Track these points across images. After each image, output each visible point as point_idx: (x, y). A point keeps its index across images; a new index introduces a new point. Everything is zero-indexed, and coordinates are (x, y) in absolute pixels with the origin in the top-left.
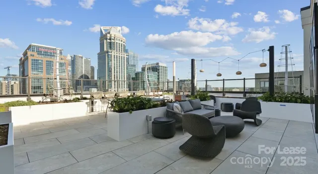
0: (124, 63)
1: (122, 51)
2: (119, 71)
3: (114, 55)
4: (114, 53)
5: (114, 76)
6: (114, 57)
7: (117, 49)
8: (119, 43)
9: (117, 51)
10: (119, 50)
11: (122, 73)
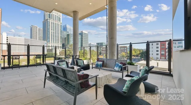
0: (59, 28)
1: (57, 20)
2: (55, 32)
3: (52, 22)
4: (52, 21)
5: (52, 35)
6: (52, 23)
7: (54, 19)
8: (55, 15)
9: (54, 20)
10: (55, 19)
11: (57, 34)
